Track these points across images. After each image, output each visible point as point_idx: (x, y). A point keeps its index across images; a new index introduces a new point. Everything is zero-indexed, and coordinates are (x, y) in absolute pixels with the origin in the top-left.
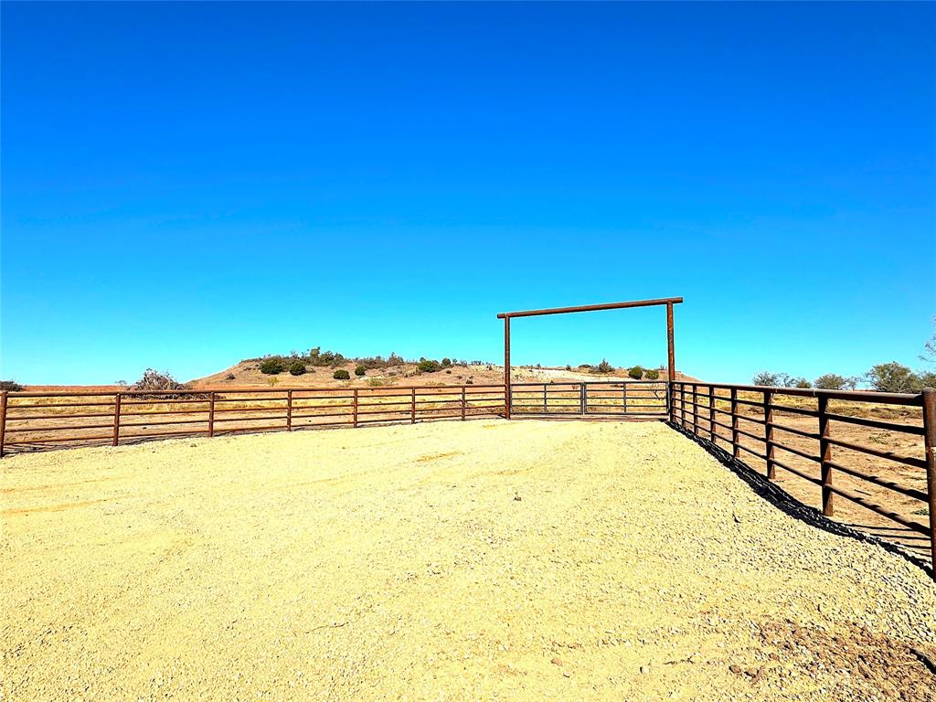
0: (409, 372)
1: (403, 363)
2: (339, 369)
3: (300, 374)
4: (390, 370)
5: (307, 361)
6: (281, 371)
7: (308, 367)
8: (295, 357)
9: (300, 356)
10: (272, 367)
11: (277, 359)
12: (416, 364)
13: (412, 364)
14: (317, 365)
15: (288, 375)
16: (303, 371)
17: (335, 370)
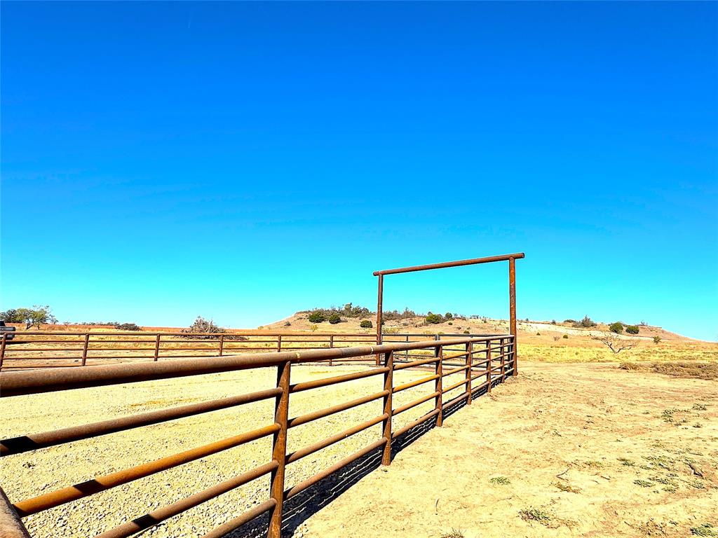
0: (419, 323)
1: (414, 316)
2: (364, 319)
3: (337, 323)
4: (404, 321)
5: (342, 313)
6: (323, 320)
7: (342, 318)
8: (334, 310)
9: (337, 309)
10: (317, 317)
11: (320, 312)
12: (425, 317)
13: (421, 317)
14: (349, 317)
15: (328, 323)
16: (338, 321)
17: (362, 321)
